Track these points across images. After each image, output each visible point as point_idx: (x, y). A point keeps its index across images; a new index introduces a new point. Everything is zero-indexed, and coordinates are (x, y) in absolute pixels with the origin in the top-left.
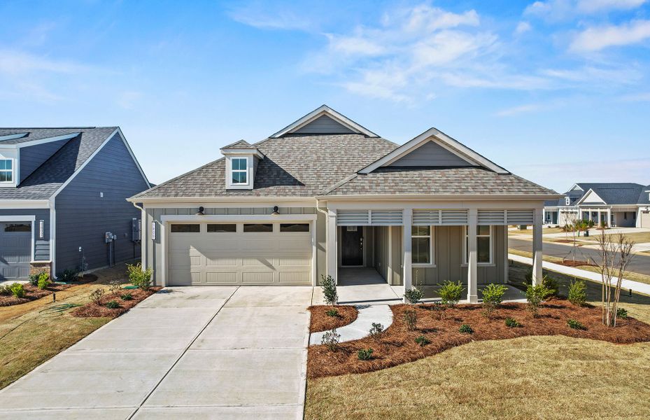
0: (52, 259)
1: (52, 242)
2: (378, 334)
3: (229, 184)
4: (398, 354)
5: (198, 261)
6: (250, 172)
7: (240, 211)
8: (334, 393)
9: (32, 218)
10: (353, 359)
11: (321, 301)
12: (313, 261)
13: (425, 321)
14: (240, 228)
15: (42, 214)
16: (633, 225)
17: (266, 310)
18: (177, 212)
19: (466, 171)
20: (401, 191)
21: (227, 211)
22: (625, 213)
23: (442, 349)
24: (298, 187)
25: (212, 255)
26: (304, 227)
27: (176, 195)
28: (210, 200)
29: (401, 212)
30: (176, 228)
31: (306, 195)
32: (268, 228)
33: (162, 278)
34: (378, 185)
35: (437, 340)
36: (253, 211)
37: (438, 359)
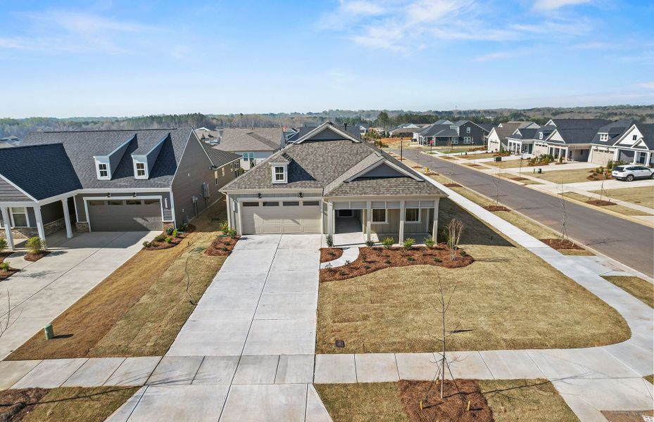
0: (174, 219)
1: (173, 210)
2: (348, 265)
3: (274, 180)
4: (355, 272)
5: (258, 221)
6: (285, 173)
7: (281, 195)
8: (329, 287)
9: (160, 197)
10: (337, 276)
11: (326, 246)
12: (321, 220)
13: (373, 257)
14: (281, 204)
15: (166, 195)
16: (585, 160)
17: (299, 250)
18: (246, 196)
19: (401, 179)
20: (365, 193)
21: (274, 195)
22: (582, 150)
23: (374, 270)
24: (313, 182)
25: (265, 217)
26: (316, 203)
27: (246, 188)
28: (264, 191)
29: (366, 202)
30: (245, 204)
31: (317, 187)
32: (296, 204)
33: (240, 231)
34: (354, 189)
35: (373, 266)
36: (288, 195)
37: (371, 275)
